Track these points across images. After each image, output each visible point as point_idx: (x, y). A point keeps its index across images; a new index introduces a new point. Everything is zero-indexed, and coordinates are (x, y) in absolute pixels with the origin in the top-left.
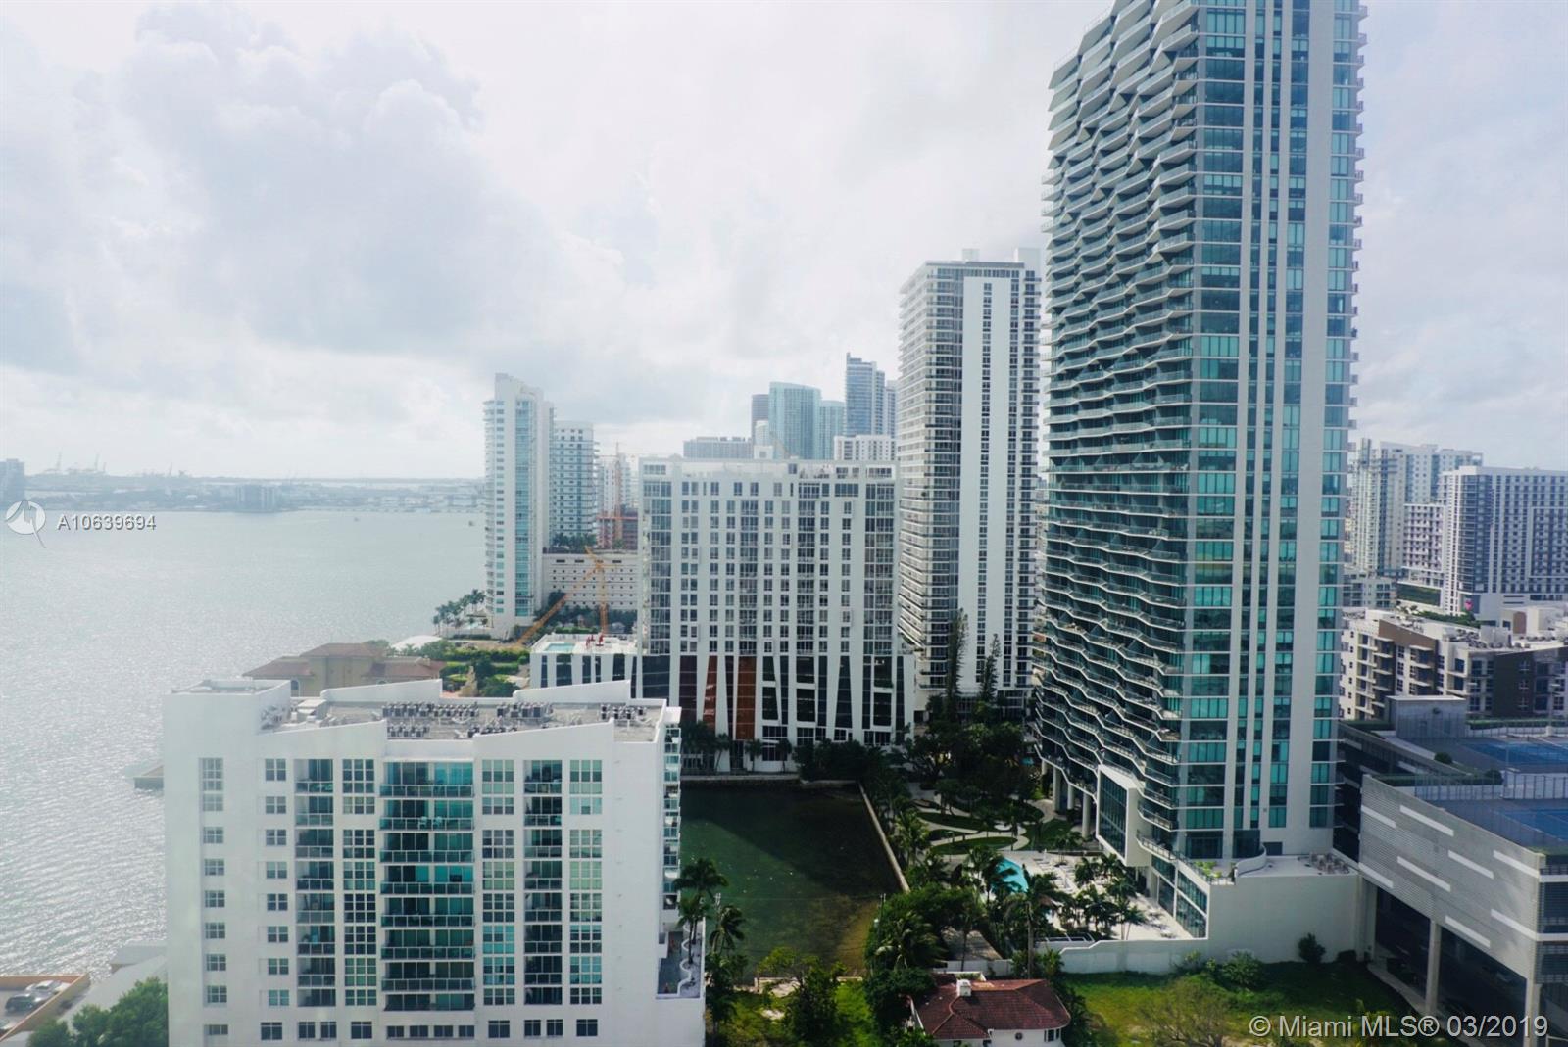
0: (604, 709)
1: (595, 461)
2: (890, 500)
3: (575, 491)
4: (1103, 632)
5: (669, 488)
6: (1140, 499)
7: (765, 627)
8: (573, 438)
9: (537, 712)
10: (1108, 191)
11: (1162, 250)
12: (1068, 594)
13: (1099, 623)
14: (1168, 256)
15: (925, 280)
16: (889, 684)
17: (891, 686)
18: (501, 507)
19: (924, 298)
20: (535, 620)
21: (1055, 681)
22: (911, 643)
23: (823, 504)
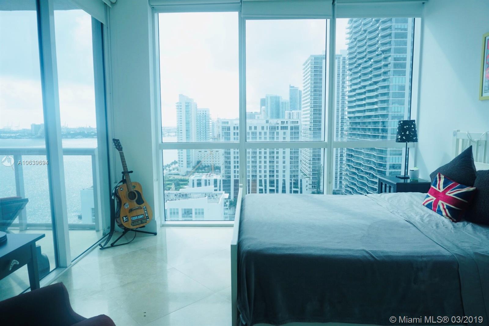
0: (206, 194)
1: (210, 120)
2: (298, 131)
3: (204, 130)
4: (362, 171)
5: (230, 128)
6: (374, 129)
7: (259, 170)
8: (203, 113)
9: (186, 195)
10: (365, 31)
11: (381, 50)
12: (352, 159)
13: (361, 168)
14: (383, 52)
15: (310, 61)
16: (297, 188)
17: (298, 188)
18: (181, 135)
19: (310, 67)
20: (193, 169)
21: (349, 187)
22: (306, 175)
23: (277, 132)
